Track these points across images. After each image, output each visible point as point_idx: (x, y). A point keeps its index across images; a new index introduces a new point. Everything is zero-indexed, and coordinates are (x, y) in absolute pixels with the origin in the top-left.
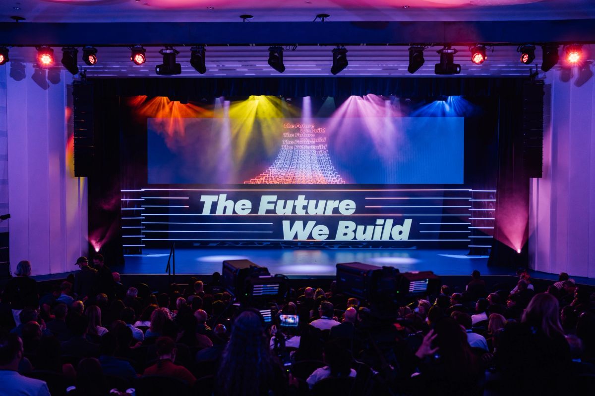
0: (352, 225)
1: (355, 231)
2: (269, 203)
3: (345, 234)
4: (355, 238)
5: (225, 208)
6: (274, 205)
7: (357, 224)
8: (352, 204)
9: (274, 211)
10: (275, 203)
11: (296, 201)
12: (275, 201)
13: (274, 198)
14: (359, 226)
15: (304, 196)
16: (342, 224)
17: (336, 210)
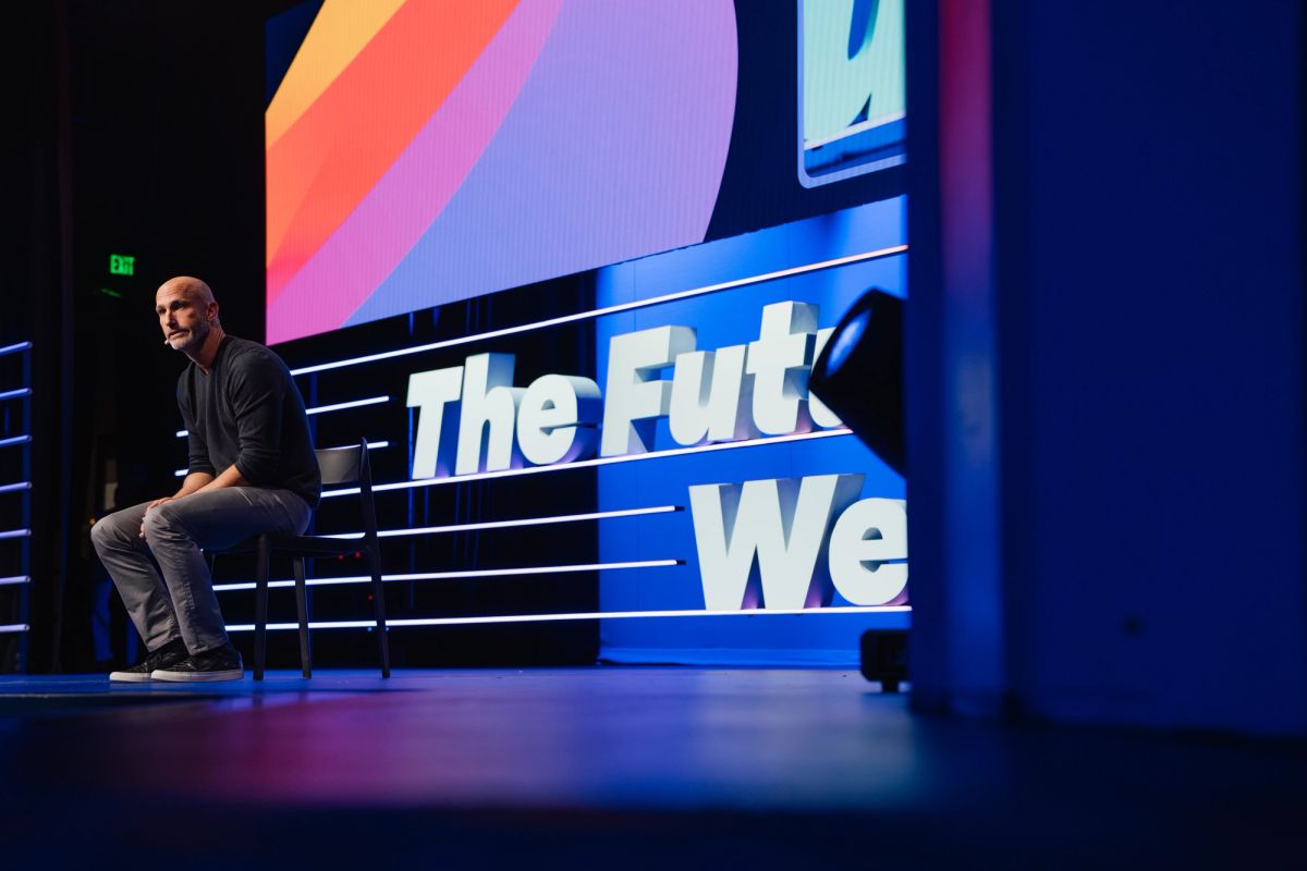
2: (643, 375)
5: (486, 427)
6: (661, 384)
9: (661, 429)
10: (667, 373)
11: (752, 344)
13: (661, 343)
15: (786, 308)
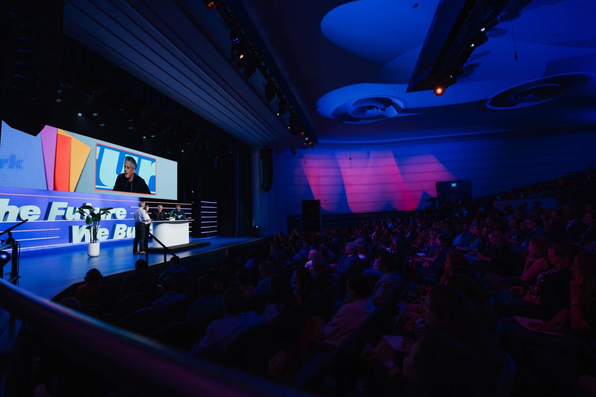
0: (124, 226)
1: (126, 231)
2: (60, 209)
3: (120, 234)
4: (126, 236)
5: (7, 213)
6: (64, 211)
7: (128, 226)
8: (124, 211)
9: (64, 217)
10: (65, 209)
12: (66, 207)
13: (65, 205)
14: (128, 228)
16: (118, 226)
17: (114, 216)
